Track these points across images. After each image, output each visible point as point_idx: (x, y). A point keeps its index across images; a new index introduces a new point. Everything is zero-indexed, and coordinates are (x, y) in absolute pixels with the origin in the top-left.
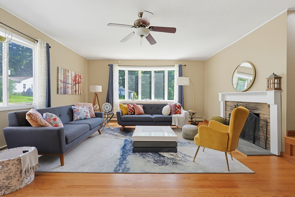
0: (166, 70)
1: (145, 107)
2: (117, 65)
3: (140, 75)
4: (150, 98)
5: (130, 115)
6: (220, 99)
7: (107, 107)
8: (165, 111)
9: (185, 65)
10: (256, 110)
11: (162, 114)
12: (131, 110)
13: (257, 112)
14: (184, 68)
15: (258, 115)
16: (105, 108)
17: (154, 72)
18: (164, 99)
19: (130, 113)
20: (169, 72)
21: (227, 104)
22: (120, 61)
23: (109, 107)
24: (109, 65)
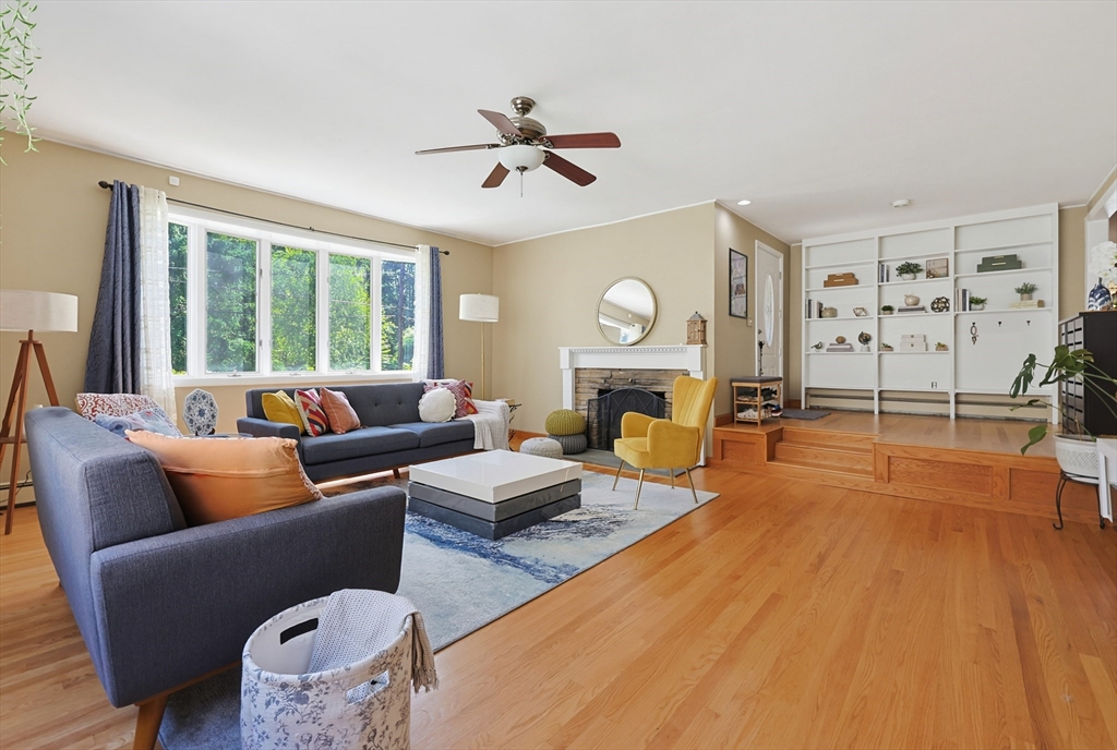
0: (379, 256)
2: (164, 194)
4: (313, 363)
5: (318, 434)
6: (564, 362)
7: (201, 413)
9: (447, 253)
10: (656, 384)
11: (420, 421)
12: (317, 413)
13: (659, 389)
14: (444, 260)
15: (661, 395)
16: (195, 418)
17: (326, 257)
18: (368, 368)
20: (385, 264)
21: (582, 376)
22: (175, 181)
23: (207, 409)
24: (103, 185)
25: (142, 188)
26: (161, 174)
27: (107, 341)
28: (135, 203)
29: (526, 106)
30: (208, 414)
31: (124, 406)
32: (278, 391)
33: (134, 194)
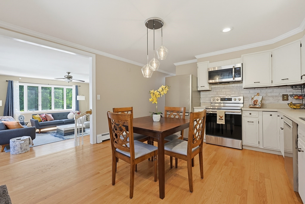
0: (65, 88)
1: (53, 115)
2: (18, 81)
3: (40, 90)
7: (21, 118)
8: (70, 117)
9: (80, 86)
11: (68, 119)
12: (44, 118)
14: (79, 87)
17: (54, 88)
18: (63, 109)
19: (44, 120)
20: (67, 89)
22: (20, 79)
23: (23, 118)
24: (7, 81)
25: (14, 81)
26: (17, 78)
27: (8, 107)
28: (12, 84)
29: (69, 73)
30: (23, 119)
31: (6, 118)
32: (37, 114)
33: (12, 82)
